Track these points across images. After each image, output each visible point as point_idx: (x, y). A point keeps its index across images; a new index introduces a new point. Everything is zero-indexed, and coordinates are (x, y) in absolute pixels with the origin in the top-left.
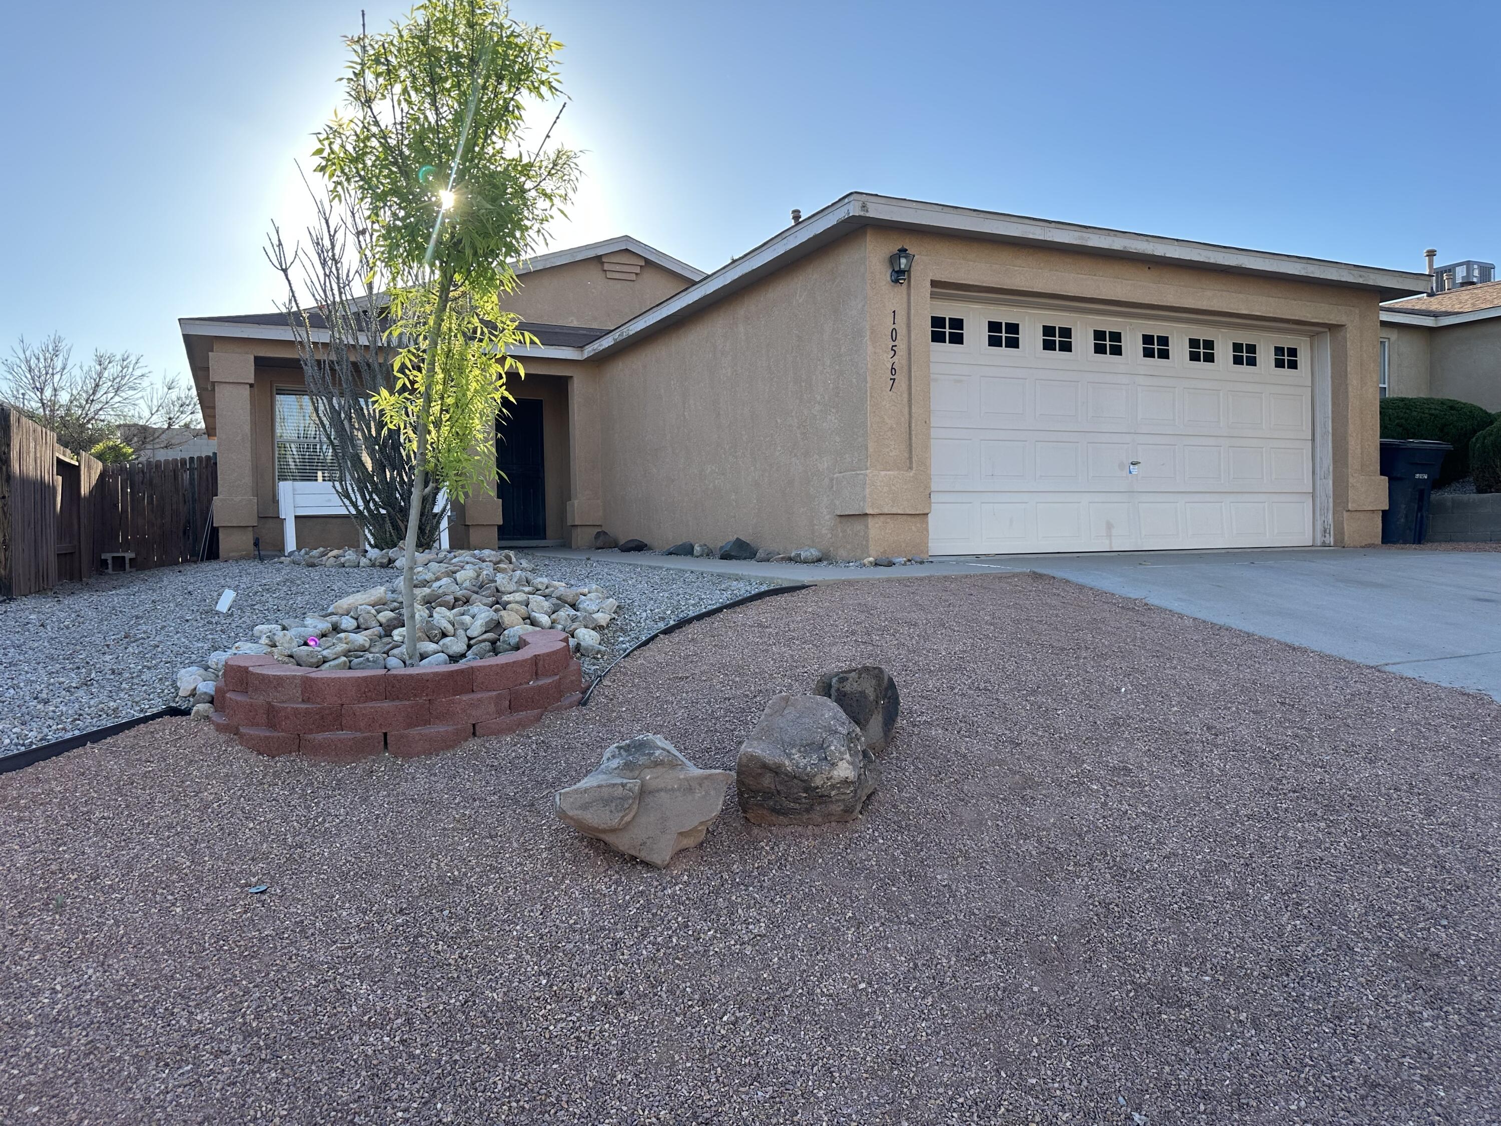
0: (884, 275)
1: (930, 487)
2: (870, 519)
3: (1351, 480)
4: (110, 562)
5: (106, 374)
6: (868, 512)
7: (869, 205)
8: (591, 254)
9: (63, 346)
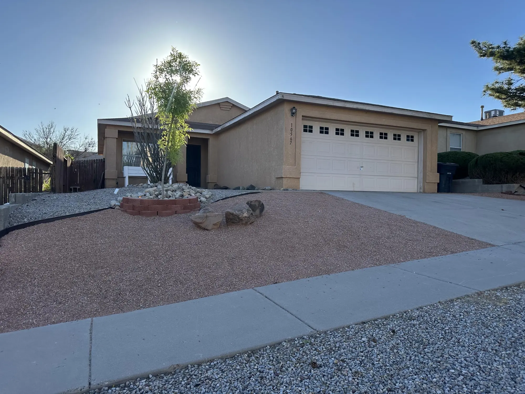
0: (289, 114)
1: (300, 171)
2: (284, 179)
3: (427, 174)
4: (73, 189)
5: (66, 134)
6: (283, 176)
7: (284, 96)
8: (217, 102)
9: (54, 125)
